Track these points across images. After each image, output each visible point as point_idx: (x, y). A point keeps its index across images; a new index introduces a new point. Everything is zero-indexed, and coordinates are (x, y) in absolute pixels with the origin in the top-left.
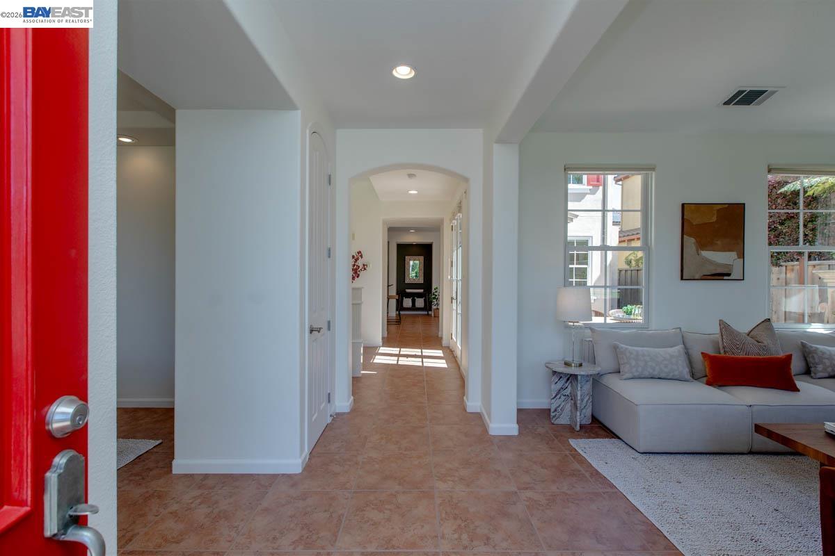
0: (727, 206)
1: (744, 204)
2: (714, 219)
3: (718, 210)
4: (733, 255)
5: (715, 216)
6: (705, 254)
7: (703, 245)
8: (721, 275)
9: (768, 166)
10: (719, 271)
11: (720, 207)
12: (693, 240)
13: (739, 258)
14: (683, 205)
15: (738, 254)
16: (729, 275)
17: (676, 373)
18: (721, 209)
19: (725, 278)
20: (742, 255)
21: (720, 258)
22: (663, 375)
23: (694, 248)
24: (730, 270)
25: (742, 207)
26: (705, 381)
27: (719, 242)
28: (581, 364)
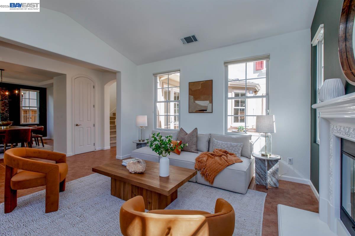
0: (205, 82)
1: (212, 80)
2: (200, 88)
4: (208, 102)
5: (200, 87)
6: (197, 102)
7: (196, 99)
8: (203, 111)
9: (224, 62)
10: (202, 109)
11: (202, 82)
12: (192, 97)
14: (189, 83)
16: (206, 110)
18: (202, 83)
19: (205, 112)
20: (211, 102)
21: (202, 103)
23: (193, 100)
24: (206, 108)
25: (211, 81)
27: (202, 97)
28: (143, 141)
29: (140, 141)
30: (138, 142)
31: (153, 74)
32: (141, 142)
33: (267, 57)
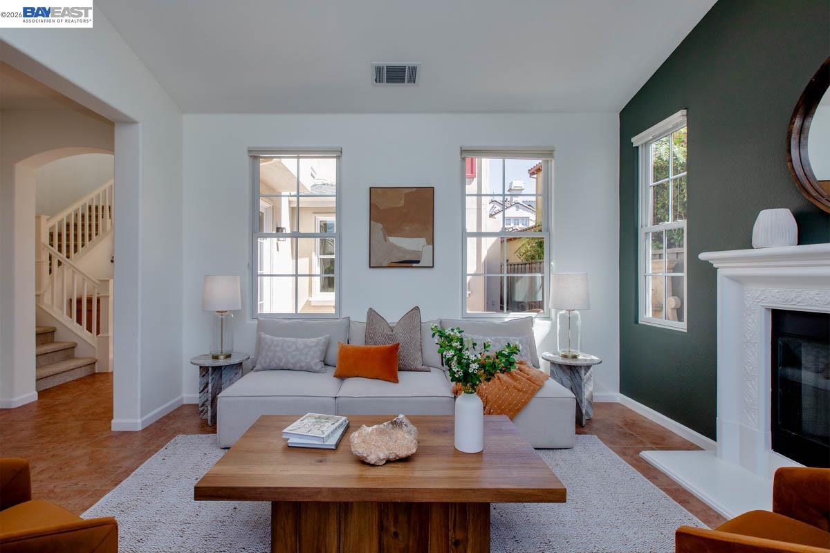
0: (414, 190)
1: (433, 188)
2: (402, 203)
3: (406, 195)
4: (422, 241)
5: (403, 201)
6: (393, 240)
7: (390, 231)
8: (409, 263)
9: (461, 148)
10: (407, 258)
11: (407, 191)
12: (380, 226)
13: (428, 244)
14: (370, 188)
15: (427, 241)
16: (418, 262)
17: (303, 364)
18: (409, 193)
19: (414, 265)
20: (431, 241)
21: (408, 244)
22: (290, 366)
23: (381, 234)
24: (419, 257)
25: (431, 190)
26: (333, 373)
27: (407, 228)
28: (229, 356)
29: (216, 357)
30: (210, 363)
31: (249, 151)
32: (222, 362)
33: (548, 153)
